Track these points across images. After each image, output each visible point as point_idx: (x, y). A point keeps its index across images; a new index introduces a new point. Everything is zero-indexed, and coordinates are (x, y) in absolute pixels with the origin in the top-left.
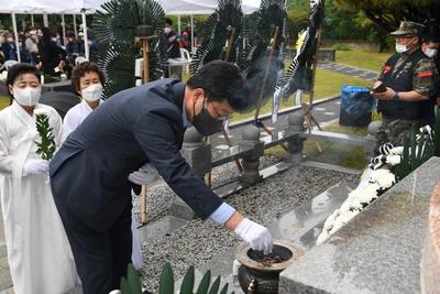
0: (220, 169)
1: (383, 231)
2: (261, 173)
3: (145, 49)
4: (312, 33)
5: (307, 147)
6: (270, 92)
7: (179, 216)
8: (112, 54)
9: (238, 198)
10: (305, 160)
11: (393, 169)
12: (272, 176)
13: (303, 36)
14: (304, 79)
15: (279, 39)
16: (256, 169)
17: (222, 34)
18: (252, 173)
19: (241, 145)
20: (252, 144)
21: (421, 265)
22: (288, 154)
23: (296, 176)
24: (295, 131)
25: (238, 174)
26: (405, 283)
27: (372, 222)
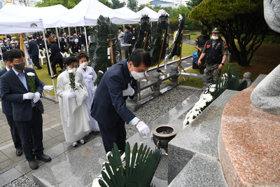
0: (144, 90)
1: (206, 123)
2: (161, 91)
3: (111, 44)
4: (180, 32)
6: (163, 57)
8: (98, 47)
9: (152, 102)
10: (178, 85)
11: (212, 94)
12: (165, 93)
13: (176, 33)
14: (177, 51)
15: (166, 35)
16: (159, 90)
17: (142, 35)
18: (157, 92)
19: (152, 80)
20: (156, 80)
21: (218, 137)
22: (171, 83)
23: (175, 92)
24: (174, 73)
25: (151, 92)
26: (213, 144)
27: (203, 120)
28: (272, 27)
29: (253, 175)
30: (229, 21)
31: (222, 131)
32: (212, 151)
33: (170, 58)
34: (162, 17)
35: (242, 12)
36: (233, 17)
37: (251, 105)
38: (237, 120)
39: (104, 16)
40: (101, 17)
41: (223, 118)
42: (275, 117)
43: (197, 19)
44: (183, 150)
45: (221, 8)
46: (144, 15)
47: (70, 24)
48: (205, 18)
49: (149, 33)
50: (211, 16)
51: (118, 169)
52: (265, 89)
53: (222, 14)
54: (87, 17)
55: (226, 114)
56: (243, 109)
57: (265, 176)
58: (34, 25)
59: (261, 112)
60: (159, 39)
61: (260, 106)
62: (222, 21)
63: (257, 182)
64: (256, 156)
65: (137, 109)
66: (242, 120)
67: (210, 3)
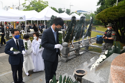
0: (71, 52)
1: (102, 69)
2: (80, 53)
4: (90, 25)
6: (81, 37)
7: (63, 62)
9: (75, 59)
10: (89, 51)
11: (106, 55)
12: (82, 54)
13: (89, 25)
14: (89, 34)
15: (84, 26)
16: (79, 53)
17: (72, 25)
18: (78, 53)
19: (76, 48)
20: (78, 47)
21: (109, 76)
22: (85, 50)
23: (87, 54)
24: (87, 45)
25: (75, 53)
27: (101, 67)
30: (116, 20)
31: (111, 73)
33: (85, 37)
34: (82, 17)
35: (123, 16)
36: (117, 19)
39: (54, 16)
40: (53, 16)
41: (112, 66)
43: (99, 19)
44: (90, 82)
45: (112, 14)
46: (73, 16)
47: (38, 19)
48: (103, 19)
49: (75, 25)
50: (106, 18)
53: (112, 17)
54: (46, 16)
55: (113, 64)
56: (123, 63)
58: (21, 18)
60: (80, 27)
62: (112, 21)
65: (67, 61)
66: (122, 68)
67: (106, 12)
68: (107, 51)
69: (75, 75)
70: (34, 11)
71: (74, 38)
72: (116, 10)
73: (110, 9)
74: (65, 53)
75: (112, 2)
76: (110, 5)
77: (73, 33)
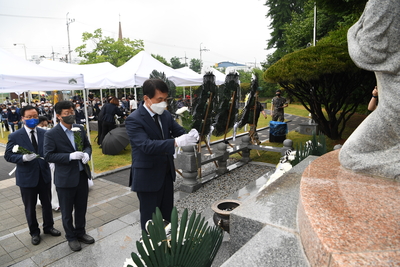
0: (206, 166)
1: (282, 191)
2: (228, 168)
4: (252, 94)
5: (252, 154)
6: (231, 126)
7: (184, 191)
9: (216, 181)
10: (251, 160)
11: (292, 162)
12: (234, 170)
13: (248, 96)
15: (236, 98)
16: (226, 166)
17: (205, 96)
18: (223, 168)
19: (217, 153)
20: (222, 153)
21: (298, 206)
22: (242, 158)
23: (246, 169)
24: (245, 145)
25: (216, 169)
26: (290, 214)
27: (277, 187)
28: (360, 64)
29: (342, 241)
30: (314, 82)
31: (302, 200)
32: (289, 222)
33: (241, 126)
34: (230, 75)
35: (329, 71)
36: (317, 77)
37: (341, 167)
38: (321, 181)
39: (159, 71)
40: (155, 73)
41: (303, 179)
42: (370, 179)
43: (273, 79)
44: (250, 221)
45: (303, 67)
46: (207, 71)
47: (118, 83)
48: (284, 79)
49: (214, 94)
50: (290, 76)
51: (160, 244)
52: (357, 144)
53: (304, 74)
54: (139, 74)
55: (307, 176)
56: (329, 171)
57: (358, 242)
58: (73, 81)
59: (353, 173)
60: (227, 102)
61: (352, 166)
62: (304, 83)
63: (346, 248)
64: (346, 221)
65: (196, 189)
66: (327, 182)
67: (289, 61)
68: (294, 152)
69: (216, 216)
70: (108, 65)
71: (212, 128)
72: (313, 55)
73: (299, 54)
74: (189, 166)
75: (303, 40)
76: (299, 46)
77: (209, 117)
